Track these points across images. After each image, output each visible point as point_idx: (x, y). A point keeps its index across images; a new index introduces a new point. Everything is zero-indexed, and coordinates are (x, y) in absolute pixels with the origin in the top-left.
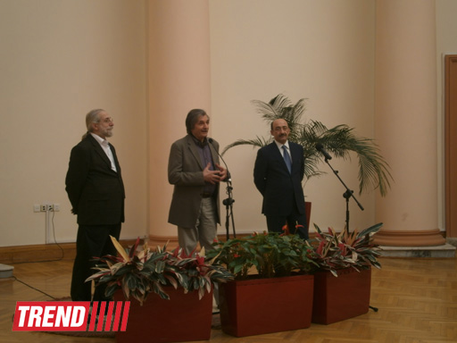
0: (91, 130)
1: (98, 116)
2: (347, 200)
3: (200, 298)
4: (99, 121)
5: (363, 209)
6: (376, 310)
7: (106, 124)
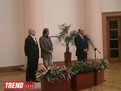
0: (30, 34)
1: (32, 30)
2: (95, 51)
3: (68, 80)
4: (32, 31)
5: (100, 53)
6: (105, 81)
7: (34, 32)
